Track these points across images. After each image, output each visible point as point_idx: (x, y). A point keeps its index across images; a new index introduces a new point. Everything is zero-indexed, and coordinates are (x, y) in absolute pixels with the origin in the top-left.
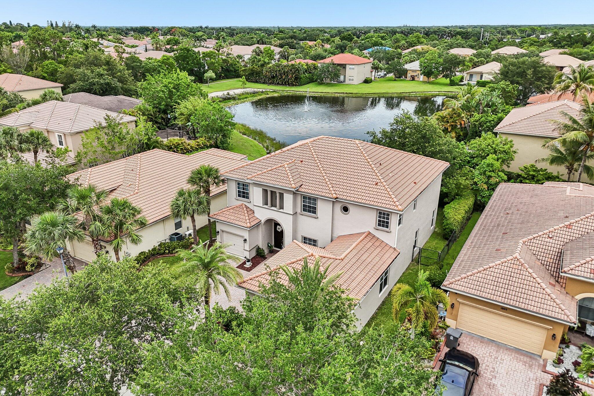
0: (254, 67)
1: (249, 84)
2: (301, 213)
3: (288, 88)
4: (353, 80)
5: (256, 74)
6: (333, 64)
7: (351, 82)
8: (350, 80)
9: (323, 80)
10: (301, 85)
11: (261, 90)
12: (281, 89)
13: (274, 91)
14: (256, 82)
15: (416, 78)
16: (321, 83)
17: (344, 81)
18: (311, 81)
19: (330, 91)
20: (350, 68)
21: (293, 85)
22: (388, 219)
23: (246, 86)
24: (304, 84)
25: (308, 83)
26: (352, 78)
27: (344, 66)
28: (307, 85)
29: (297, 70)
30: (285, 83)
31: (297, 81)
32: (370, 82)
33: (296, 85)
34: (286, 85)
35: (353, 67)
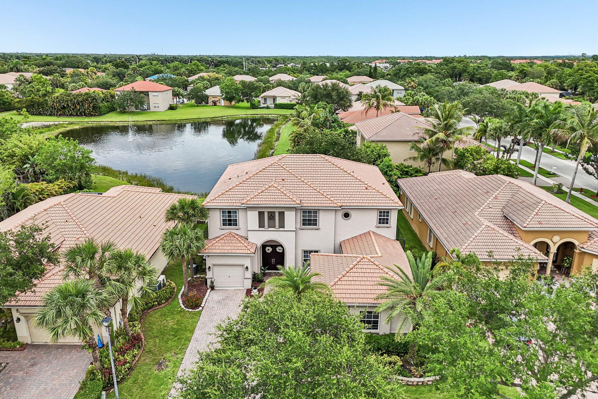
0: (33, 98)
1: (32, 118)
2: (301, 228)
3: (86, 119)
4: (158, 107)
5: (38, 105)
6: (135, 92)
7: (156, 110)
8: (155, 107)
9: (125, 109)
10: (101, 114)
11: (53, 123)
12: (77, 120)
13: (72, 123)
14: (40, 114)
15: (218, 104)
16: (124, 112)
17: (149, 108)
18: (112, 110)
19: (140, 120)
20: (154, 96)
21: (92, 115)
22: (388, 216)
23: (28, 120)
24: (104, 114)
25: (108, 113)
26: (158, 105)
27: (146, 93)
28: (108, 115)
29: (94, 99)
30: (81, 113)
31: (96, 111)
32: (176, 109)
33: (95, 116)
34: (82, 115)
35: (157, 94)
